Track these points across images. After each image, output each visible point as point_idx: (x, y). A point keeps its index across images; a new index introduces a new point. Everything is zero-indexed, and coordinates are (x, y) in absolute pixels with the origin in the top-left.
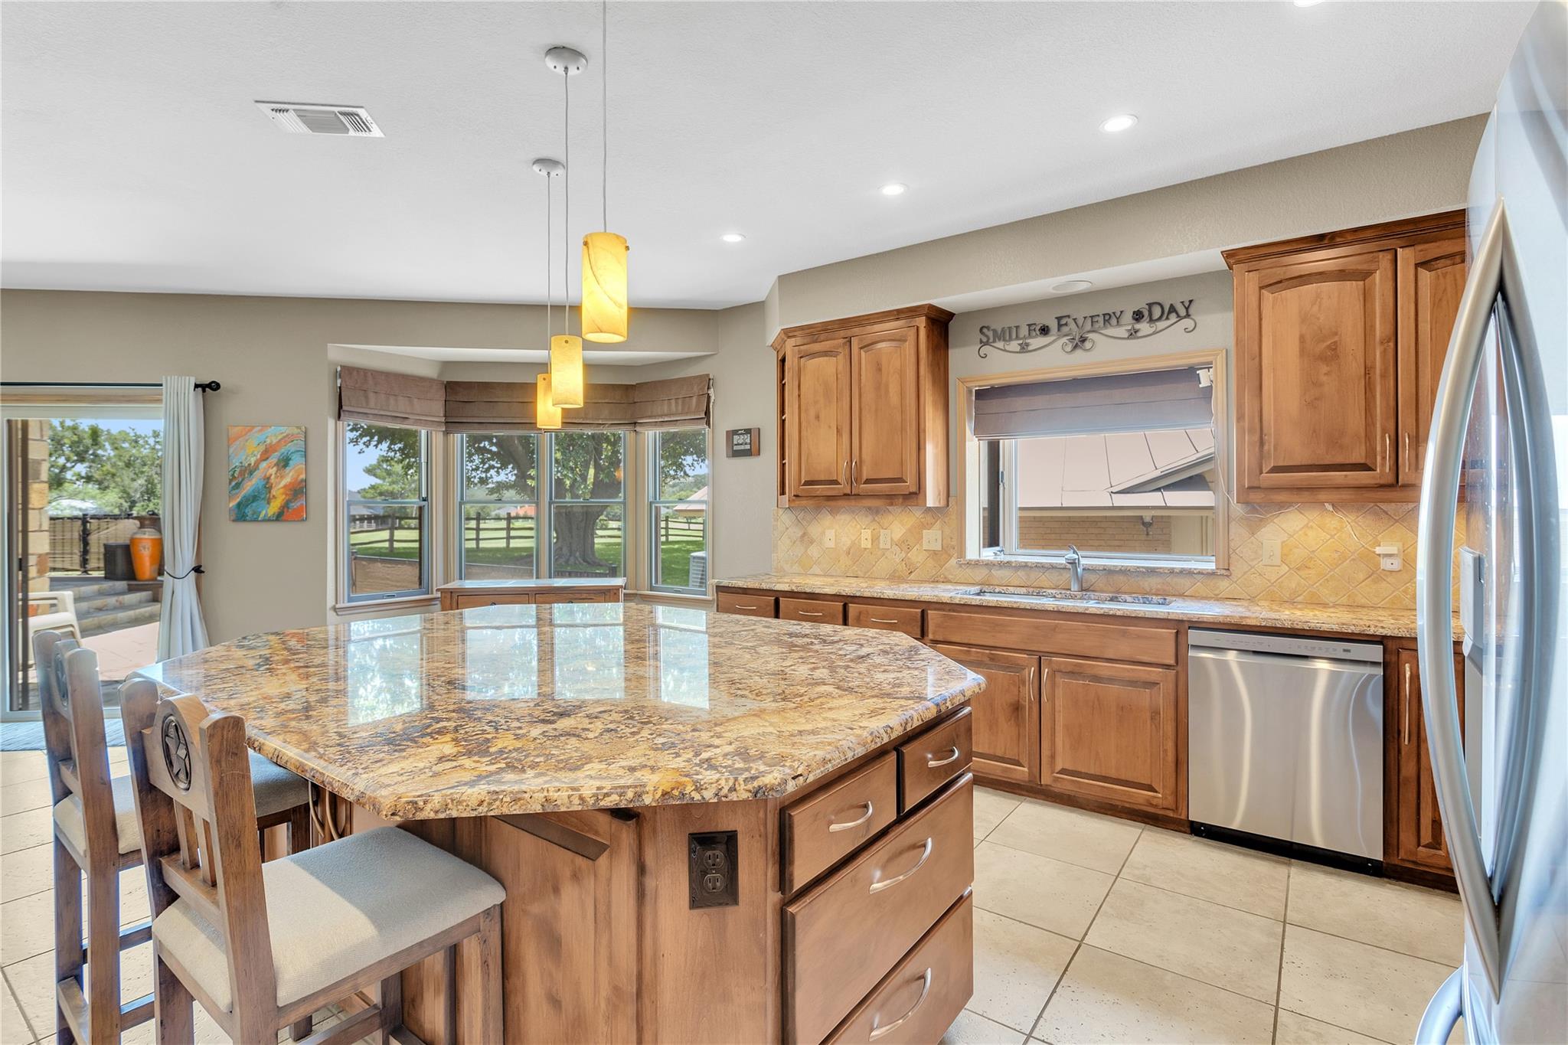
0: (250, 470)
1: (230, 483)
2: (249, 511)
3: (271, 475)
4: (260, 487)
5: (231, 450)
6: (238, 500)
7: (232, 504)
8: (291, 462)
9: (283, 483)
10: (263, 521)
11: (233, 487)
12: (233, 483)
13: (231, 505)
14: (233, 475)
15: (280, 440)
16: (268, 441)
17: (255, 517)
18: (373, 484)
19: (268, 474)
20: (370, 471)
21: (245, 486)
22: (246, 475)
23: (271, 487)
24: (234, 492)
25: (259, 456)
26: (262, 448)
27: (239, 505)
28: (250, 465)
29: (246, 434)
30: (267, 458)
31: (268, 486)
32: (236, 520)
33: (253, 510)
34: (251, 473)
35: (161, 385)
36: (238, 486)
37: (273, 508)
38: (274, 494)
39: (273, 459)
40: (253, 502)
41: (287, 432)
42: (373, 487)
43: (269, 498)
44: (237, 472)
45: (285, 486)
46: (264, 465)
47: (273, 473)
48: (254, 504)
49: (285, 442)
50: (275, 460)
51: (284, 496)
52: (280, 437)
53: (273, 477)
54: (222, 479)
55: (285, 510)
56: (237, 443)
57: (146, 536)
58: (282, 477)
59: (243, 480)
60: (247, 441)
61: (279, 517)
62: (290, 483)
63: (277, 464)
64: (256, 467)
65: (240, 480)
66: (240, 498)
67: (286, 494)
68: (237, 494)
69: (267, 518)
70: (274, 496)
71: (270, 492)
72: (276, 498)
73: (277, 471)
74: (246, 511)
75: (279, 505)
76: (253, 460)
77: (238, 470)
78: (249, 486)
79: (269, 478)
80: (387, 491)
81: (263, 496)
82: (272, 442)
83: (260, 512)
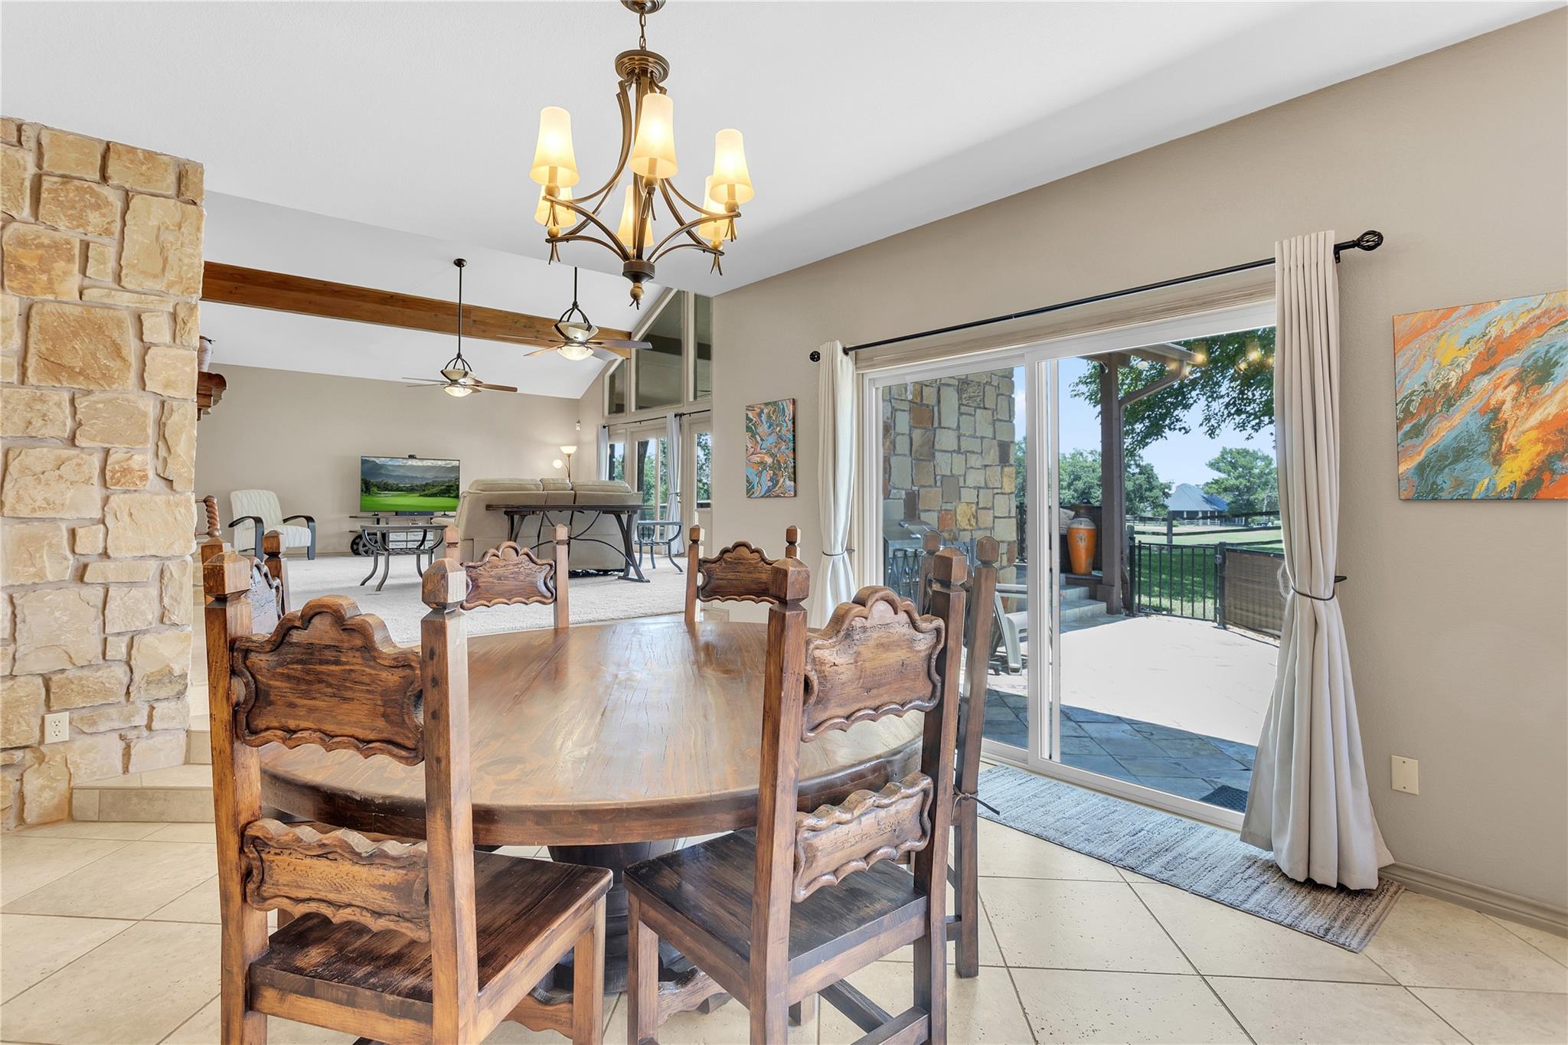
0: (1448, 398)
1: (1398, 427)
2: (1445, 480)
3: (1503, 403)
4: (1474, 429)
5: (1400, 364)
6: (1419, 459)
7: (1407, 466)
8: (1557, 371)
9: (1537, 417)
10: (1485, 499)
11: (1406, 434)
12: (1407, 427)
13: (1402, 468)
14: (1406, 410)
15: (1523, 328)
16: (1493, 332)
17: (1461, 492)
18: (1216, 478)
19: (1493, 402)
20: (1214, 465)
21: (1435, 431)
22: (1438, 409)
23: (1505, 428)
24: (1408, 443)
25: (1468, 367)
26: (1478, 347)
27: (1421, 468)
28: (1445, 386)
29: (1434, 327)
30: (1492, 369)
31: (1494, 425)
32: (1419, 498)
33: (1456, 479)
34: (1450, 403)
35: (1272, 261)
36: (1417, 431)
37: (1514, 471)
38: (1512, 441)
39: (1509, 367)
40: (1456, 460)
41: (1545, 305)
42: (1216, 482)
43: (1499, 451)
44: (1415, 404)
45: (1542, 425)
46: (1482, 383)
47: (1509, 399)
48: (1460, 466)
49: (1537, 328)
50: (1512, 372)
51: (1539, 447)
52: (1524, 319)
53: (1507, 407)
54: (1381, 420)
55: (1547, 476)
56: (1415, 345)
57: (1082, 527)
58: (1533, 405)
59: (1430, 417)
60: (1438, 339)
61: (1529, 491)
62: (1556, 416)
63: (1519, 379)
64: (1463, 387)
65: (1424, 417)
66: (1423, 454)
67: (1546, 443)
68: (1414, 446)
69: (1492, 494)
70: (1512, 447)
71: (1502, 439)
72: (1517, 451)
73: (1519, 393)
74: (1439, 481)
75: (1526, 467)
76: (1454, 377)
77: (1417, 400)
78: (1444, 431)
79: (1497, 410)
80: (1232, 486)
81: (1480, 449)
82: (1502, 331)
83: (1475, 483)
